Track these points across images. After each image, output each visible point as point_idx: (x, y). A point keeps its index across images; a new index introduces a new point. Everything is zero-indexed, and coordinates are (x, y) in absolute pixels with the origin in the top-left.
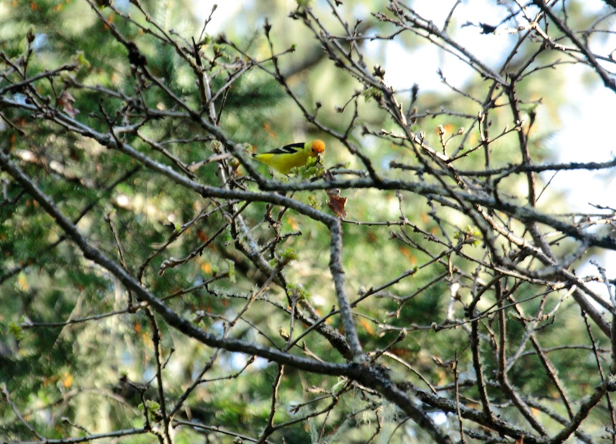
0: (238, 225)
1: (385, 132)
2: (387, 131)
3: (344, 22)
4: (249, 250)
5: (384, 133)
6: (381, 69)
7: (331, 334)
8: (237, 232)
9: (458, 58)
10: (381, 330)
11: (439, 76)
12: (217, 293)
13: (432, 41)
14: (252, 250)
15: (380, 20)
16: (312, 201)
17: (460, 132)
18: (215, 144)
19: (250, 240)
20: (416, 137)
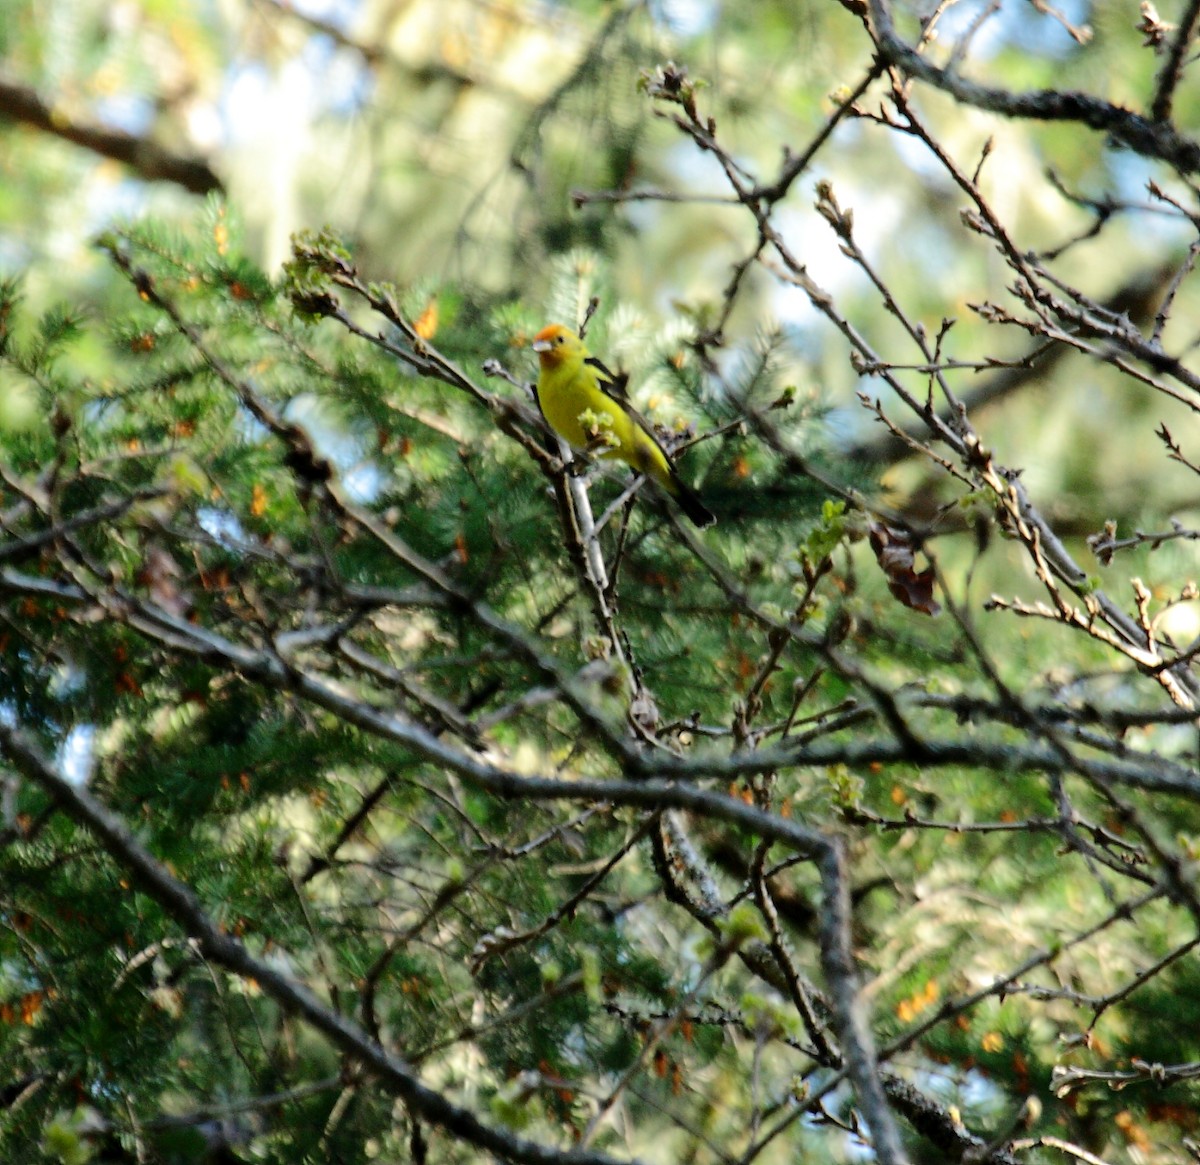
0: (672, 841)
1: (1001, 600)
2: (1005, 598)
3: (914, 328)
4: (699, 902)
5: (997, 604)
6: (982, 449)
7: (913, 1100)
8: (668, 858)
9: (1190, 409)
10: (1060, 1080)
11: (1162, 444)
12: (625, 1010)
13: (1123, 369)
14: (707, 901)
15: (991, 321)
16: (839, 779)
17: (1186, 594)
18: (594, 644)
19: (702, 877)
20: (1077, 611)
